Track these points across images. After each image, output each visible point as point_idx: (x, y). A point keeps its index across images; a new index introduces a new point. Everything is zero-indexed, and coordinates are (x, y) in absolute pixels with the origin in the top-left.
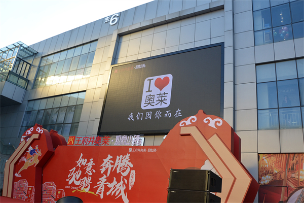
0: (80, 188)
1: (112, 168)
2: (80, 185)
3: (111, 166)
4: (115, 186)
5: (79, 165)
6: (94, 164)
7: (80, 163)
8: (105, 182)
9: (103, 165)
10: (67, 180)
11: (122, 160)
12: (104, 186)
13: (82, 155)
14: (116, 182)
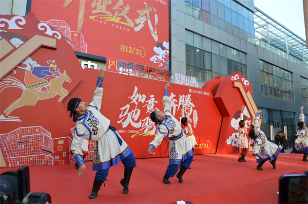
0: (143, 130)
1: (177, 107)
2: (141, 128)
3: (175, 106)
5: (134, 101)
6: (157, 102)
7: (136, 99)
10: (119, 122)
11: (185, 99)
13: (136, 89)
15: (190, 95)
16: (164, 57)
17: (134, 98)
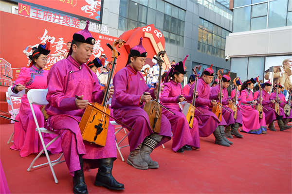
5: (44, 41)
13: (46, 32)
15: (100, 41)
16: (95, 7)
17: (43, 39)
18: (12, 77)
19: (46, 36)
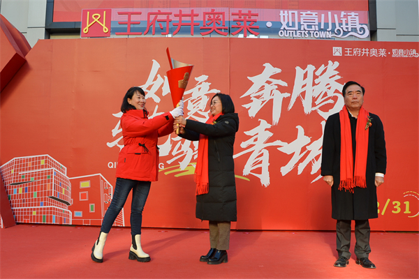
0: (176, 163)
1: (286, 101)
3: (278, 98)
4: (304, 149)
5: (151, 94)
6: (216, 91)
7: (155, 89)
8: (270, 140)
9: (251, 92)
10: (110, 145)
12: (266, 153)
13: (156, 66)
14: (308, 140)
15: (337, 64)
17: (149, 88)
18: (70, 201)
19: (155, 79)
